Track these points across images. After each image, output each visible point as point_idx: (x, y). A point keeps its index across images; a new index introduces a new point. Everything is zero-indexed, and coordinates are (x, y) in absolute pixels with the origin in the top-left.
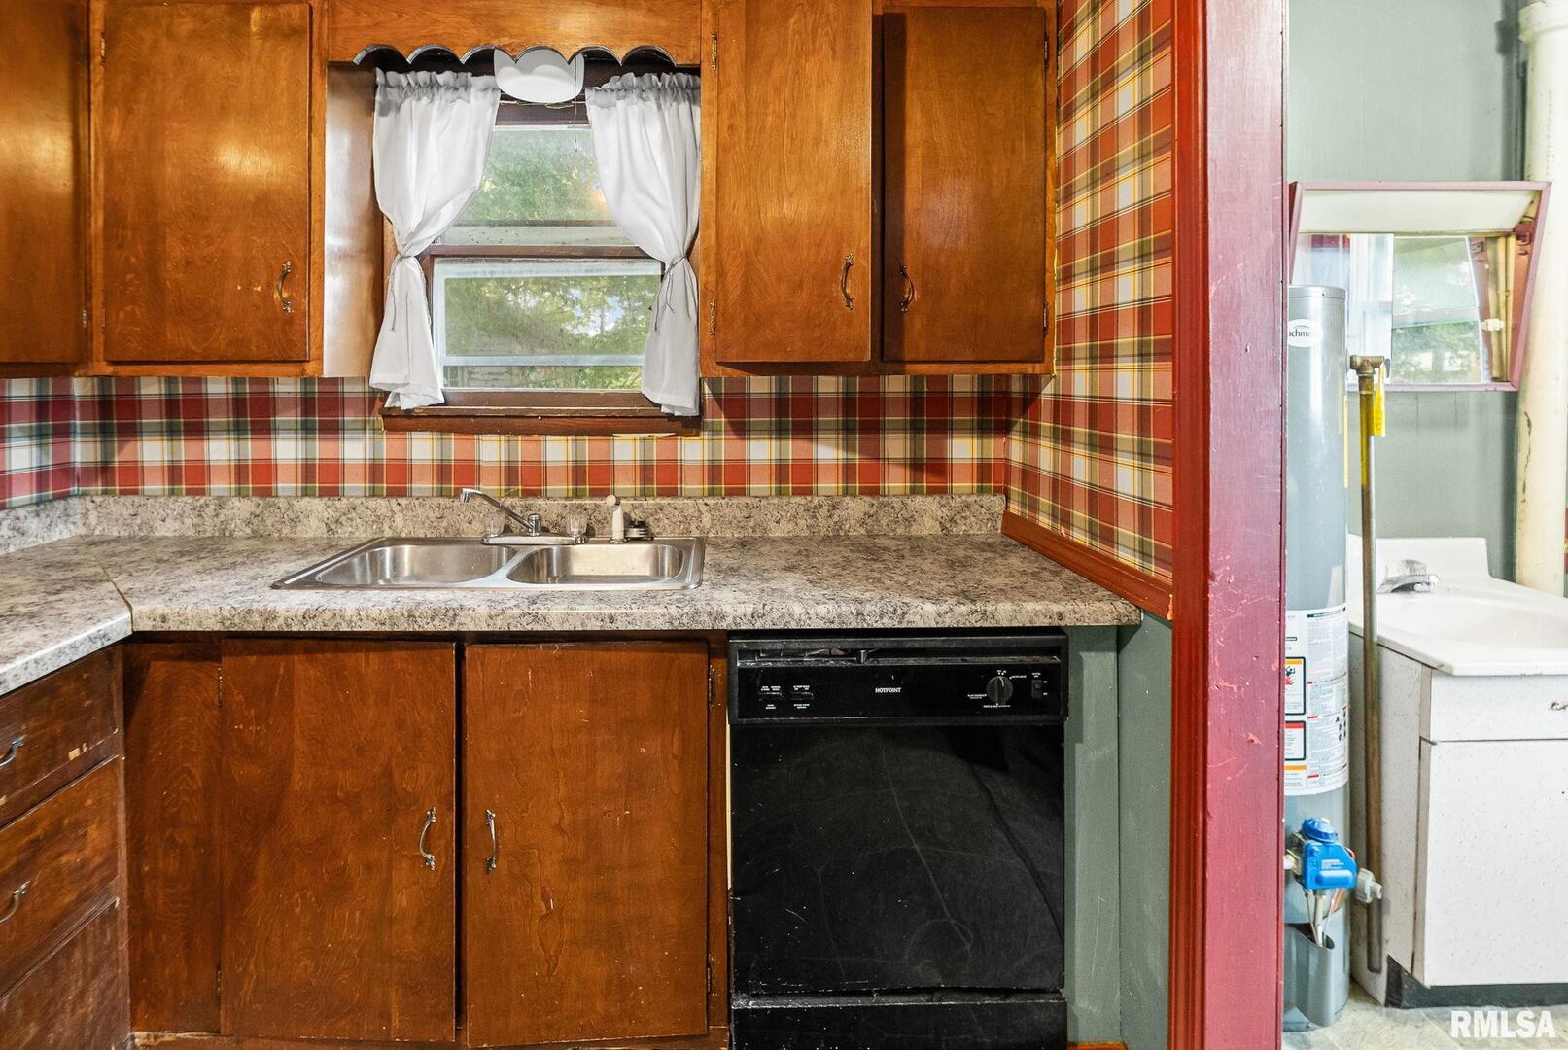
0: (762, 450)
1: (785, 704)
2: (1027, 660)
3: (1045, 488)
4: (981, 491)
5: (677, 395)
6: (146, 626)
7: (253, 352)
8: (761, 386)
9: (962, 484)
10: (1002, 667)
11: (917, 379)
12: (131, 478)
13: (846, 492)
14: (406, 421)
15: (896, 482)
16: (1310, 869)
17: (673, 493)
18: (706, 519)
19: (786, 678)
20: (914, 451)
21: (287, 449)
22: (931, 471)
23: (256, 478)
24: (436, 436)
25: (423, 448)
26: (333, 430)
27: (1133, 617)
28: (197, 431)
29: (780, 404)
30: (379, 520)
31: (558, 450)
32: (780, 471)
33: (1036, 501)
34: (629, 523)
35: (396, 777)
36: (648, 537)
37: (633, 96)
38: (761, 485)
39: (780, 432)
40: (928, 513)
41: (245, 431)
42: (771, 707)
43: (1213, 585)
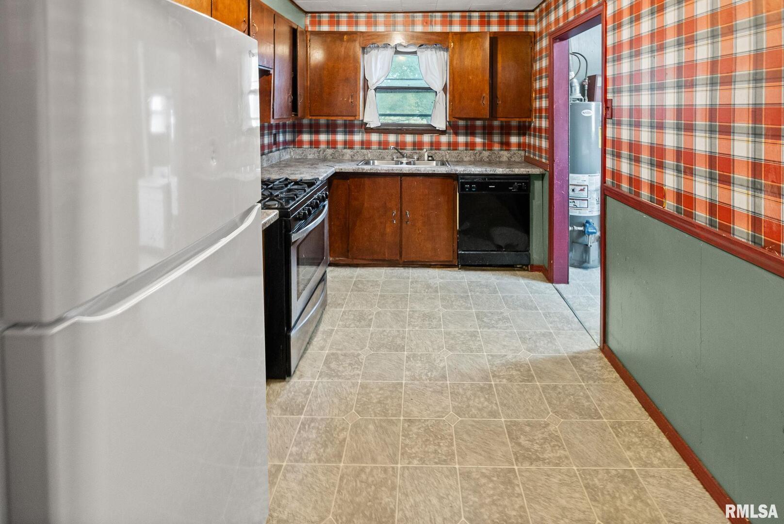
0: (461, 139)
1: (471, 188)
2: (522, 181)
3: (537, 150)
4: (519, 150)
5: (441, 125)
6: (338, 171)
7: (344, 114)
8: (461, 123)
9: (514, 148)
10: (516, 182)
11: (502, 122)
12: (300, 144)
13: (484, 150)
14: (370, 130)
15: (496, 147)
16: (586, 230)
17: (439, 149)
18: (448, 156)
19: (470, 184)
20: (501, 139)
21: (340, 137)
22: (506, 145)
23: (332, 144)
24: (378, 134)
25: (375, 137)
26: (352, 132)
27: (544, 172)
28: (317, 132)
29: (466, 127)
30: (364, 155)
31: (409, 138)
32: (467, 144)
33: (535, 153)
34: (429, 157)
35: (387, 204)
36: (433, 160)
37: (429, 50)
38: (461, 148)
39: (466, 134)
40: (505, 155)
41: (329, 133)
42: (467, 190)
43: (554, 163)
